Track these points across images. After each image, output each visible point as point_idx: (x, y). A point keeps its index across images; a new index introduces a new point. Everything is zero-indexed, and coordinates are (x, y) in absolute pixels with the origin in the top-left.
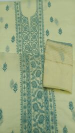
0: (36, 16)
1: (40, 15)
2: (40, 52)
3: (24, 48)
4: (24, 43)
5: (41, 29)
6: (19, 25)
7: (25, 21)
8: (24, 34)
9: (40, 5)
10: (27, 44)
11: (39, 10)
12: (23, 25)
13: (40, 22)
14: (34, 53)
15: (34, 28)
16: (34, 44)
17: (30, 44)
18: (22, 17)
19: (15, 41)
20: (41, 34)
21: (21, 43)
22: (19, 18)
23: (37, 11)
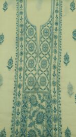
0: (49, 25)
1: (56, 24)
2: (52, 93)
3: (26, 82)
4: (28, 72)
5: (55, 51)
6: (21, 39)
7: (31, 32)
8: (28, 56)
9: (57, 5)
10: (31, 75)
11: (55, 14)
12: (28, 40)
13: (56, 37)
14: (42, 95)
15: (45, 48)
16: (43, 77)
17: (37, 76)
18: (28, 25)
19: (14, 68)
20: (55, 59)
21: (22, 72)
22: (22, 26)
23: (52, 17)
